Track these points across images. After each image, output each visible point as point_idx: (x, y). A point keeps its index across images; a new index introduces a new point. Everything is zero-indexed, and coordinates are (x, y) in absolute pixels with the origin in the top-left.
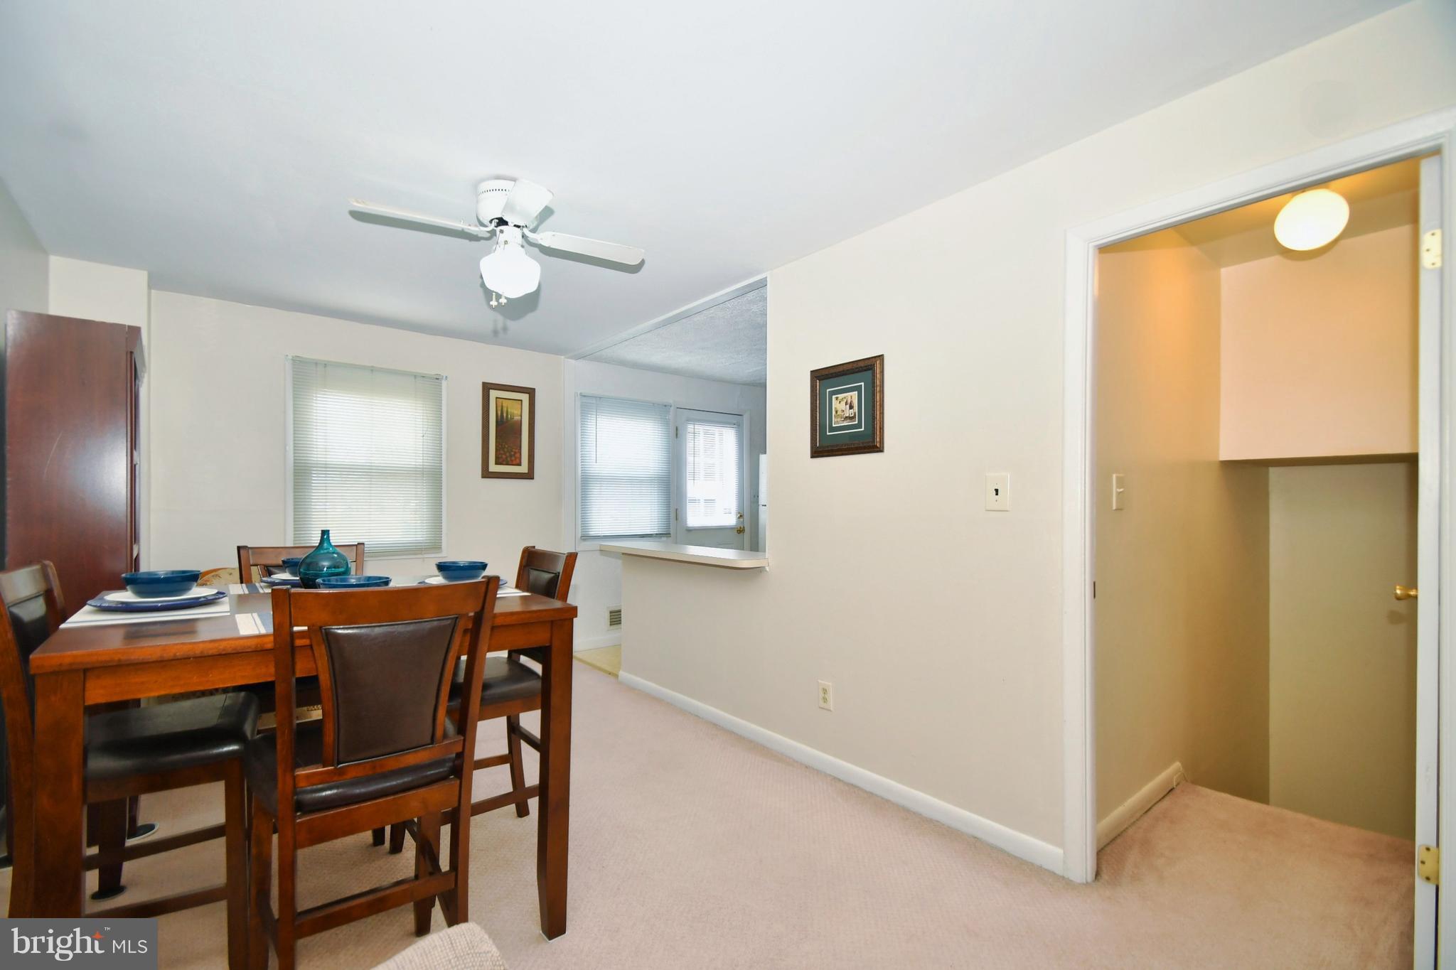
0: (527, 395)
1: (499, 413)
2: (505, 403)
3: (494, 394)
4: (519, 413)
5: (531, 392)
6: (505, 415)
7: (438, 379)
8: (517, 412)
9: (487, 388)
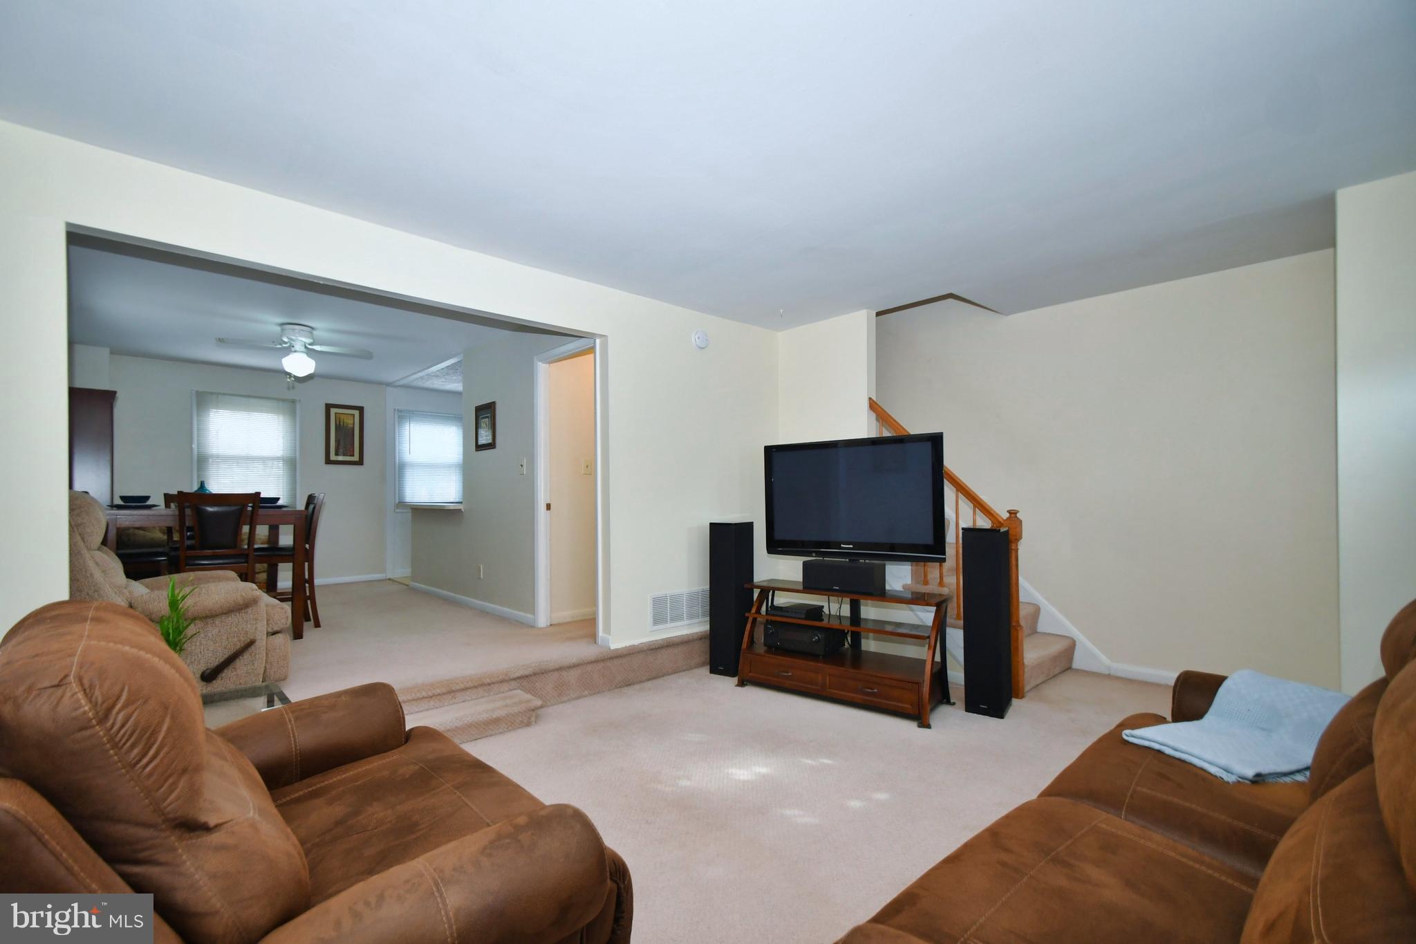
0: (358, 411)
1: (338, 423)
2: (342, 417)
3: (333, 411)
4: (352, 422)
5: (361, 409)
6: (342, 424)
7: (293, 402)
8: (350, 422)
9: (328, 407)
